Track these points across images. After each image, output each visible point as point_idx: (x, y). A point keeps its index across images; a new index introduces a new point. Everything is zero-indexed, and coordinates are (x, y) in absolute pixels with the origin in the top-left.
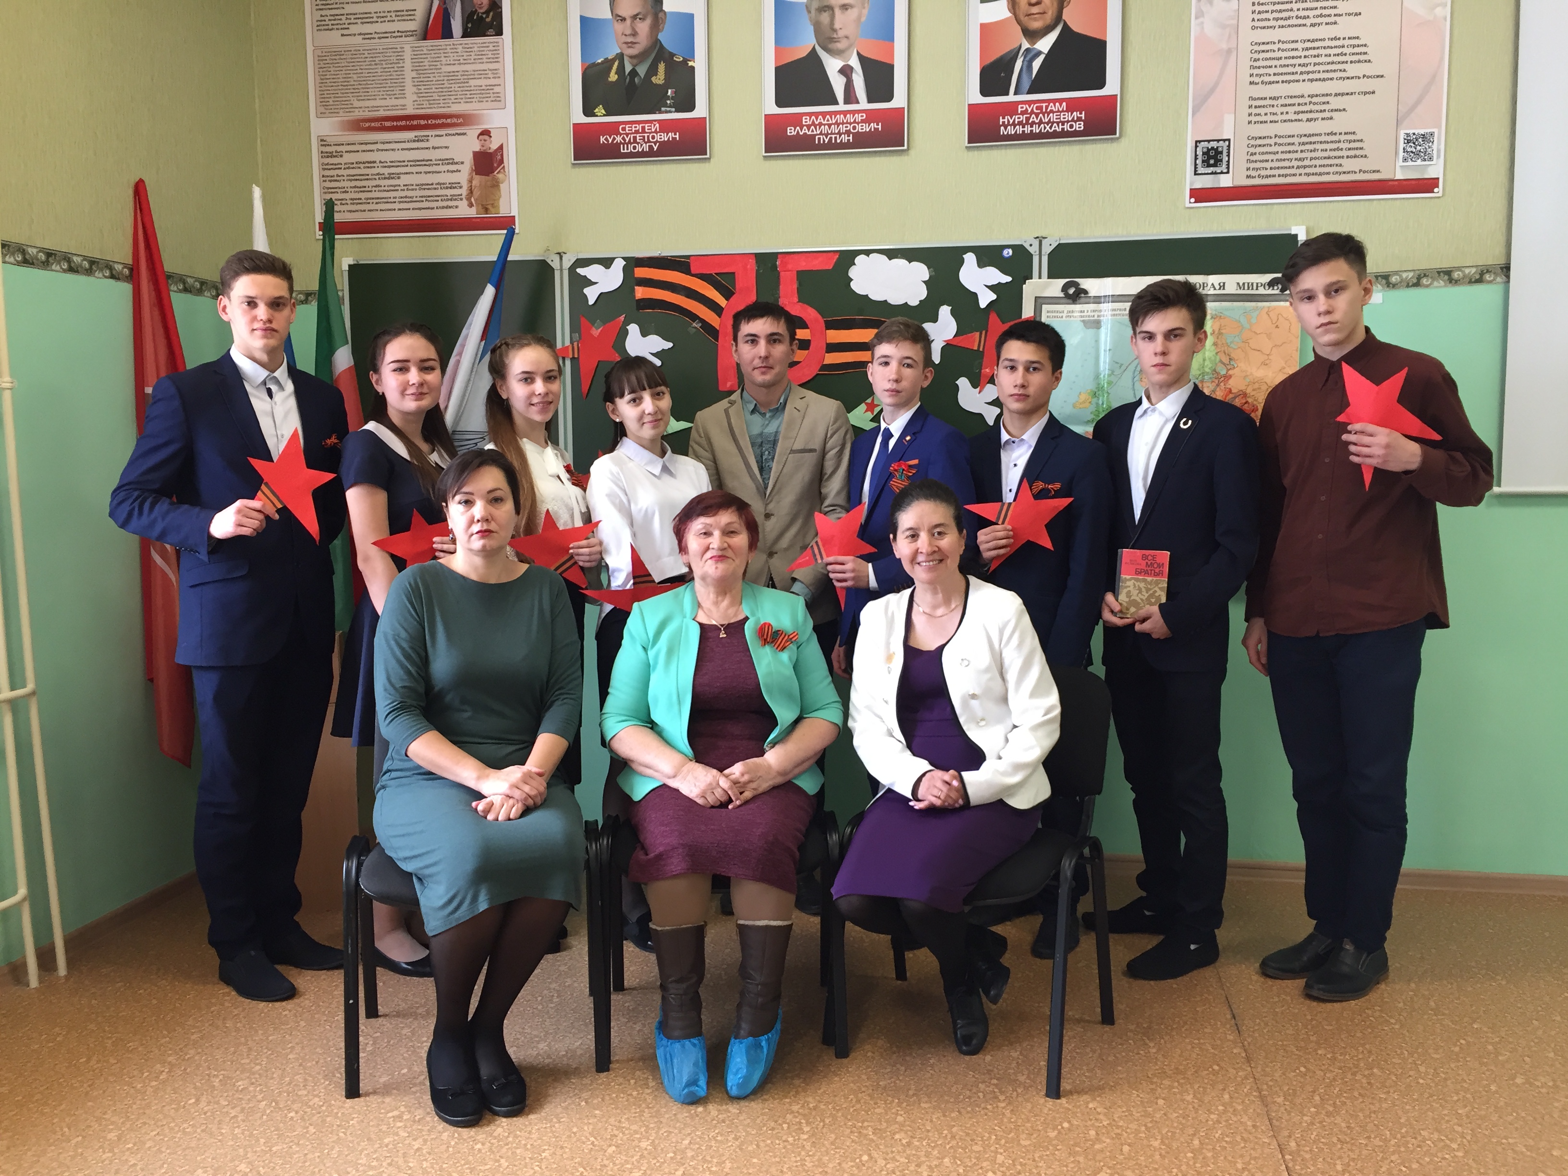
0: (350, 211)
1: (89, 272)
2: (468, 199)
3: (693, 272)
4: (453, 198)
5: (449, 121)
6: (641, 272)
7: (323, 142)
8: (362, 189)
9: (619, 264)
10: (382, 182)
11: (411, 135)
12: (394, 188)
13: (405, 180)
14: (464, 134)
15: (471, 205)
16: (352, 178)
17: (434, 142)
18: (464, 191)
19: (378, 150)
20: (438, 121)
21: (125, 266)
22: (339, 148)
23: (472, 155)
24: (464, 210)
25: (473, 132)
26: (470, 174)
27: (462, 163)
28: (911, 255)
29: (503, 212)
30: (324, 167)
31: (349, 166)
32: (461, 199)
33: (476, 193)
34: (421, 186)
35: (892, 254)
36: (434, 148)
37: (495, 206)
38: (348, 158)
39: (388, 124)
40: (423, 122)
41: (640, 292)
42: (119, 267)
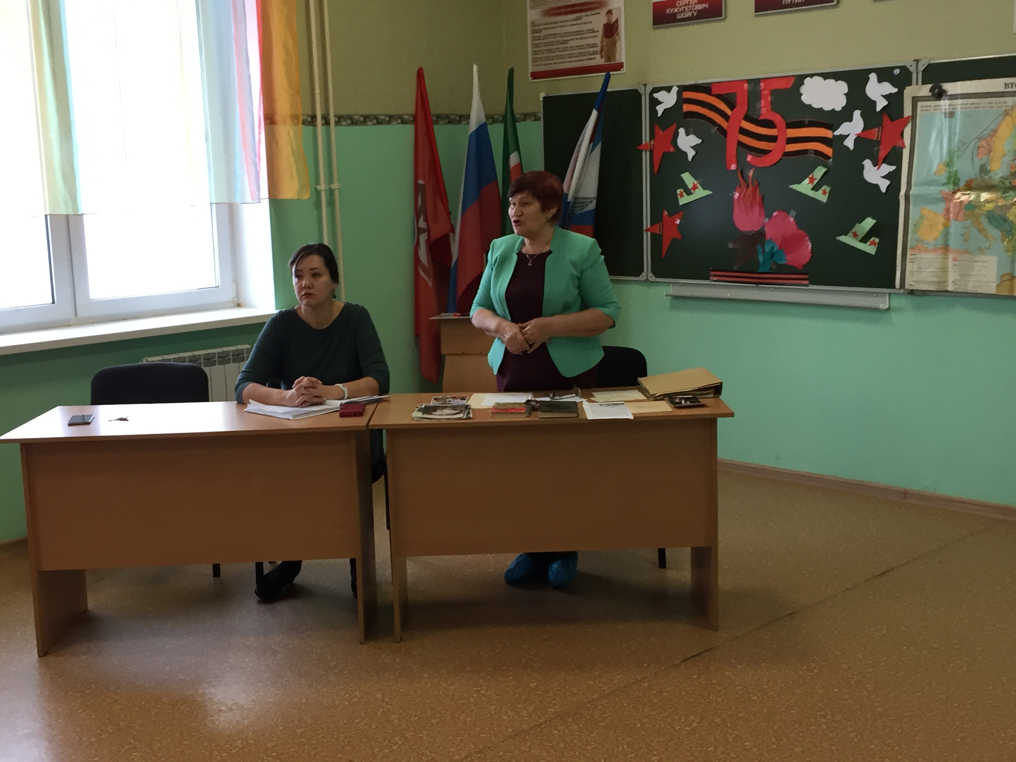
0: (545, 65)
1: (389, 122)
2: (601, 54)
3: (713, 93)
4: (594, 53)
5: (592, 6)
6: (687, 95)
7: (533, 24)
8: (550, 51)
9: (675, 89)
10: (561, 46)
11: (573, 16)
12: (565, 49)
13: (571, 44)
14: (599, 13)
15: (602, 57)
16: (546, 44)
17: (585, 19)
18: (598, 49)
19: (558, 27)
20: (587, 7)
21: (411, 115)
22: (540, 27)
23: (602, 26)
24: (599, 61)
25: (604, 12)
26: (602, 38)
27: (598, 31)
28: (837, 76)
29: (618, 60)
30: (534, 39)
31: (545, 37)
32: (597, 54)
33: (605, 49)
34: (579, 47)
35: (826, 76)
36: (585, 23)
37: (614, 57)
38: (544, 33)
39: (563, 10)
40: (580, 8)
41: (686, 108)
42: (406, 117)
